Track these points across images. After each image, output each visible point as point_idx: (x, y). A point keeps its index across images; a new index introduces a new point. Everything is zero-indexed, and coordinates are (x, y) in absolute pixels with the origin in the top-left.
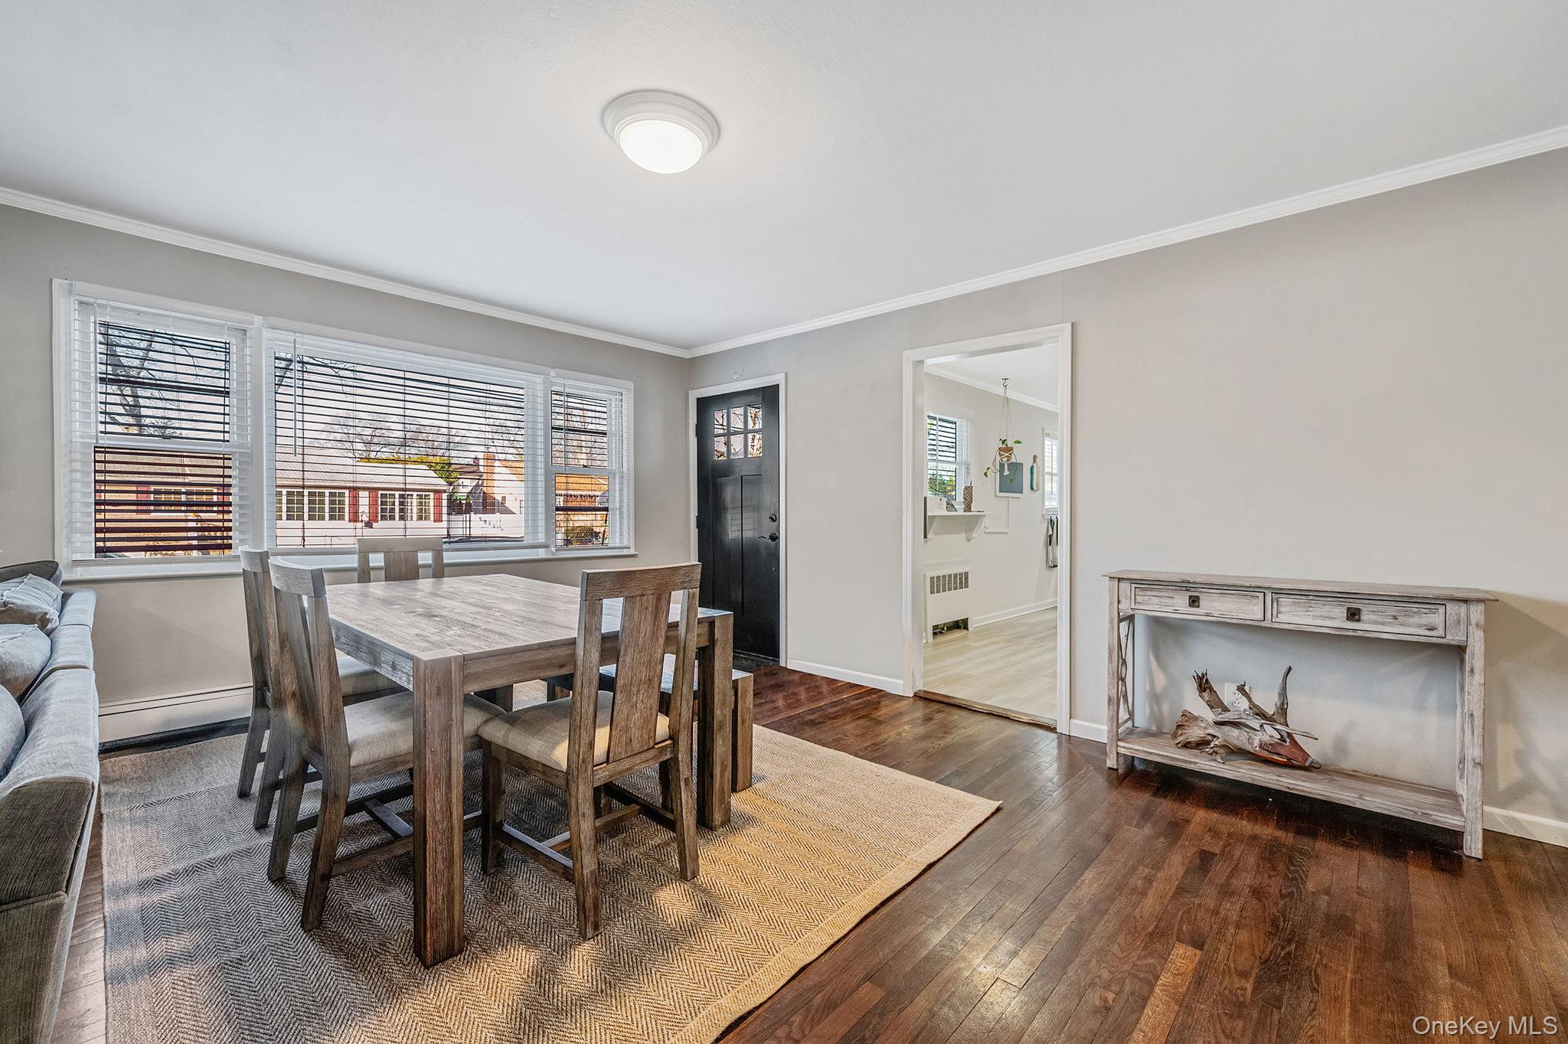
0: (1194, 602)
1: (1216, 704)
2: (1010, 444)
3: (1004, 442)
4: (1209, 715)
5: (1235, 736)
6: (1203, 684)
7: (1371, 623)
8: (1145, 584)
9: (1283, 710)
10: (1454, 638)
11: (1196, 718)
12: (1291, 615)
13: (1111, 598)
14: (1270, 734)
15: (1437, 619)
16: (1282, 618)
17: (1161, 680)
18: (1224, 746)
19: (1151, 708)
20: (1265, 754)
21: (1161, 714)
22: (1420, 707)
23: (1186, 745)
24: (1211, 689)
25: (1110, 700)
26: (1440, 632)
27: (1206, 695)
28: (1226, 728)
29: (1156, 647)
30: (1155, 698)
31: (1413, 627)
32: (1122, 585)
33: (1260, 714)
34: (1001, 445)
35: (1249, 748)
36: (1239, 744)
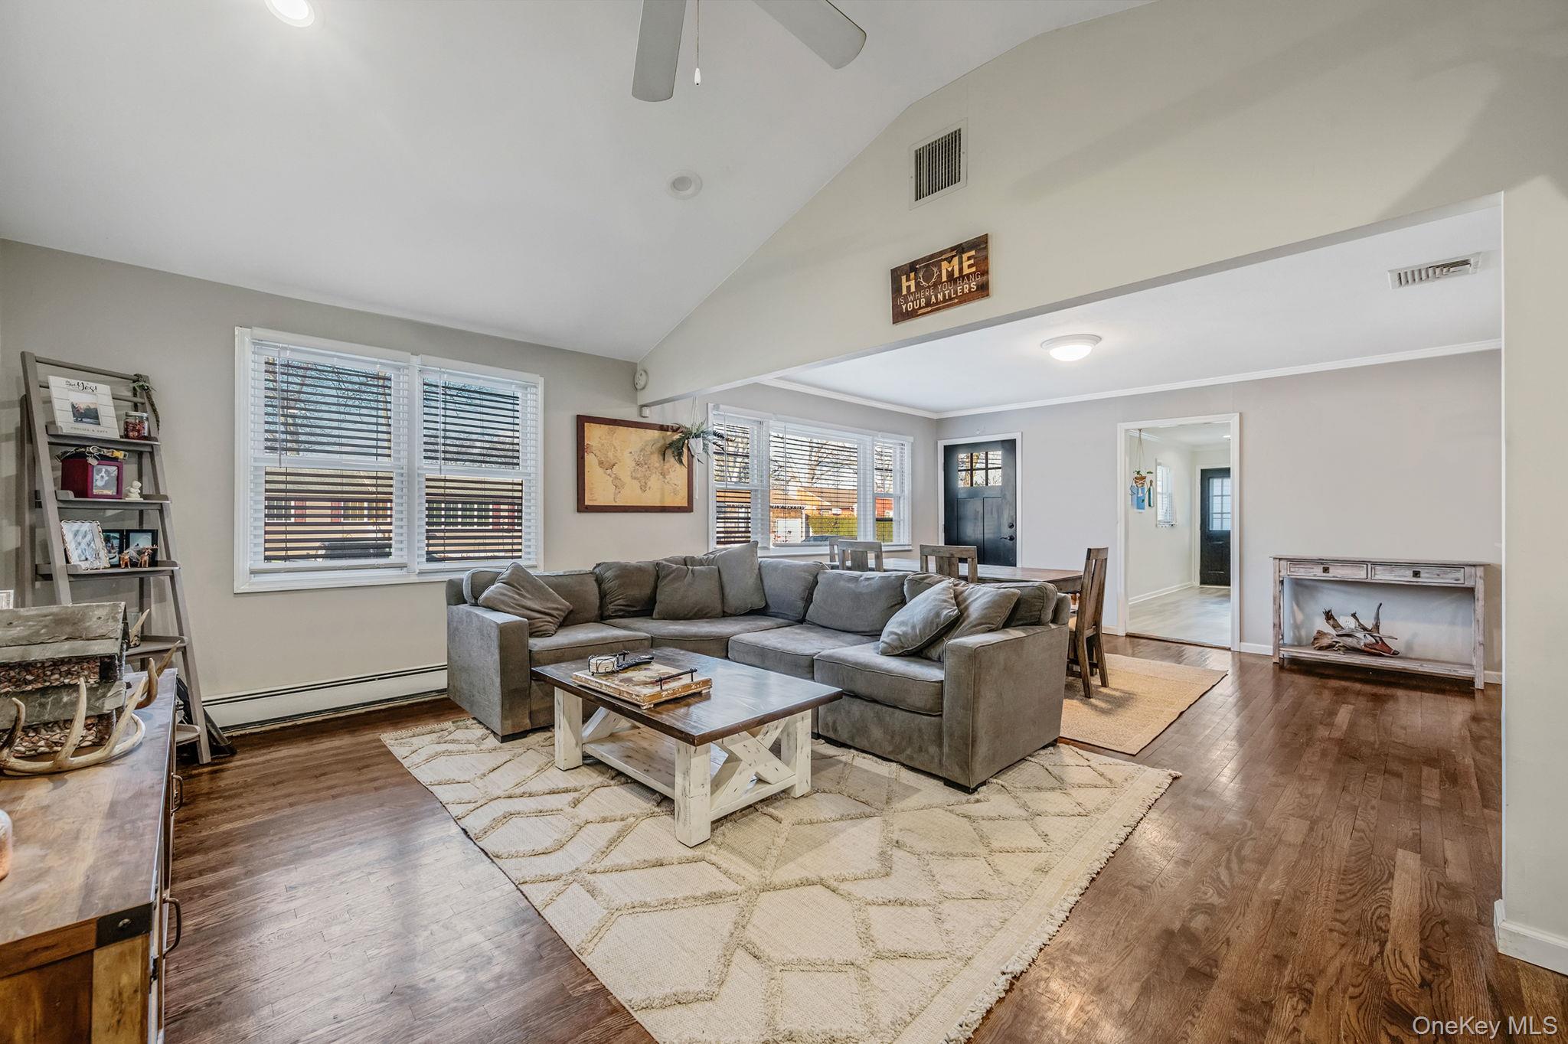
0: (1326, 570)
1: (1336, 626)
2: (1143, 474)
3: (1138, 473)
4: (1334, 633)
5: (1349, 641)
6: (1329, 616)
7: (1426, 578)
8: (1294, 561)
9: (1377, 627)
10: (1469, 584)
11: (1325, 634)
12: (1382, 576)
13: (1275, 570)
14: (1370, 640)
15: (1460, 575)
16: (1377, 577)
17: (1300, 617)
18: (1344, 646)
19: (1294, 633)
20: (1368, 649)
21: (1300, 635)
22: (1453, 623)
23: (1321, 648)
24: (1334, 619)
25: (1274, 625)
26: (1462, 581)
27: (1331, 622)
28: (1344, 638)
29: (1296, 598)
30: (1296, 627)
31: (1448, 579)
32: (1282, 562)
33: (1365, 629)
34: (1136, 475)
35: (1358, 647)
36: (1352, 645)
